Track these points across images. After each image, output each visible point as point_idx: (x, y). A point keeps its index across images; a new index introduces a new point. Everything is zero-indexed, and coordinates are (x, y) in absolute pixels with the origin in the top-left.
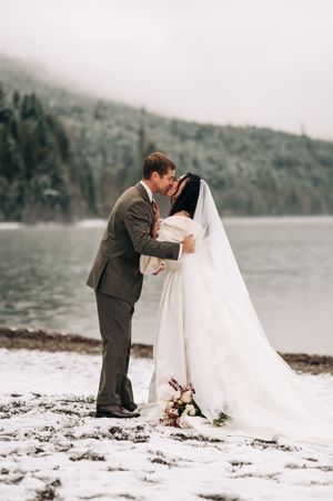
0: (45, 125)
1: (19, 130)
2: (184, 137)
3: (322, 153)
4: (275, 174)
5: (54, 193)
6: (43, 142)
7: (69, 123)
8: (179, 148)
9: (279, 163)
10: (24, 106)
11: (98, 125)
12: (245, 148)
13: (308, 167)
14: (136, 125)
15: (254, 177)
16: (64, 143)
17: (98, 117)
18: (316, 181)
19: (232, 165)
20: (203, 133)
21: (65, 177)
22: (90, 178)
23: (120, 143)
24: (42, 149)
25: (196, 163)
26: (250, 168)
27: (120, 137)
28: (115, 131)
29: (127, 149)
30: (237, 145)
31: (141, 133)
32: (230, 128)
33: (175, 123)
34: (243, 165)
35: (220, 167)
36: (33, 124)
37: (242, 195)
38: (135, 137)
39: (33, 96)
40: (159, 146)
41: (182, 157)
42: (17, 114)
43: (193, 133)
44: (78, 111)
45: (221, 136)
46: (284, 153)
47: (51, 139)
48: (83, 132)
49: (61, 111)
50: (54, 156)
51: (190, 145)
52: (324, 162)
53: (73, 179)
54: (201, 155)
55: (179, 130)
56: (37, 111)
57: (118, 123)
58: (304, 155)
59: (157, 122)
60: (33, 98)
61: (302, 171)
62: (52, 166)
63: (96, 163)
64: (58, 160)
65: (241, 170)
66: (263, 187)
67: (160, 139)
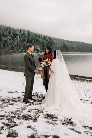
0: (52, 41)
2: (68, 43)
3: (85, 44)
6: (51, 43)
7: (55, 41)
8: (68, 44)
9: (80, 46)
10: (49, 39)
11: (58, 41)
13: (84, 46)
15: (77, 47)
16: (54, 43)
17: (58, 40)
20: (71, 42)
21: (54, 47)
22: (57, 48)
24: (51, 44)
25: (70, 46)
28: (60, 42)
29: (62, 44)
30: (75, 43)
31: (63, 42)
32: (74, 41)
33: (67, 41)
36: (50, 41)
37: (76, 50)
39: (51, 38)
40: (65, 44)
43: (70, 42)
44: (56, 39)
46: (81, 44)
47: (52, 43)
49: (54, 40)
50: (53, 45)
51: (69, 43)
52: (86, 45)
53: (55, 47)
54: (70, 45)
55: (68, 42)
58: (83, 45)
59: (65, 41)
62: (53, 46)
63: (58, 46)
65: (75, 46)
66: (78, 49)
67: (66, 43)
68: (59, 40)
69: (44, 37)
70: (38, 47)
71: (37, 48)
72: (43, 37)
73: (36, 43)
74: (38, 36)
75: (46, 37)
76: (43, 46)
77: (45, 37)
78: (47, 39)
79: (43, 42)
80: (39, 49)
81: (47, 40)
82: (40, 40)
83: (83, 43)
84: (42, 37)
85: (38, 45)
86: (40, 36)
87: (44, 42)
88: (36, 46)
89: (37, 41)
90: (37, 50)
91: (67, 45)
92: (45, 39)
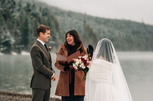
0: (51, 18)
1: (42, 20)
2: (100, 23)
3: (149, 29)
4: (132, 36)
5: (53, 42)
6: (50, 24)
7: (59, 18)
9: (134, 33)
10: (43, 12)
11: (69, 19)
12: (121, 27)
14: (83, 19)
15: (125, 38)
16: (57, 25)
18: (147, 39)
19: (117, 33)
20: (107, 22)
21: (57, 37)
23: (77, 25)
25: (104, 32)
26: (123, 34)
27: (77, 23)
28: (75, 21)
29: (79, 27)
30: (118, 26)
31: (85, 22)
33: (97, 18)
34: (121, 33)
35: (113, 34)
36: (46, 18)
37: (121, 44)
38: (82, 23)
40: (91, 26)
41: (99, 30)
42: (40, 15)
43: (103, 21)
44: (62, 13)
45: (113, 23)
46: (136, 29)
47: (52, 23)
48: (64, 21)
49: (56, 14)
50: (54, 29)
51: (102, 26)
53: (60, 38)
54: (106, 29)
55: (98, 20)
56: (48, 13)
57: (76, 18)
59: (90, 18)
60: (46, 9)
61: (142, 36)
64: (55, 31)
65: (120, 35)
66: (128, 41)
67: (91, 24)
68: (70, 14)
69: (28, 5)
70: (8, 34)
71: (5, 37)
72: (24, 5)
73: (4, 22)
74: (9, 2)
75: (34, 6)
76: (25, 32)
77: (31, 8)
78: (37, 10)
79: (24, 21)
80: (13, 41)
81: (35, 15)
82: (17, 15)
83: (143, 25)
84: (20, 5)
85: (10, 28)
86: (14, 3)
87: (27, 20)
88: (4, 33)
89: (7, 16)
90: (7, 44)
91: (95, 31)
92: (29, 10)
